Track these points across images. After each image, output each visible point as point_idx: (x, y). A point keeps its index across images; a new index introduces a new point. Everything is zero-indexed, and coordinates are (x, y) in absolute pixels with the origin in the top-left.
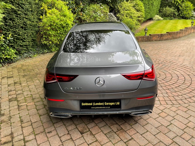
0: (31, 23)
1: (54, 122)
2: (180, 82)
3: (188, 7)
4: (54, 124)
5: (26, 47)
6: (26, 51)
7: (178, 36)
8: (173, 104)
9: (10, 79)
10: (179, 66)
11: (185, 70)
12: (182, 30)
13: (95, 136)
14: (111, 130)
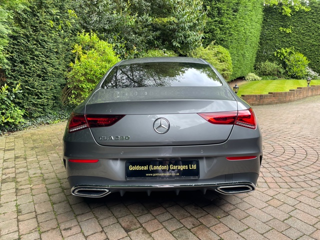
0: (54, 70)
1: (77, 213)
2: (299, 157)
3: (299, 61)
4: (76, 216)
5: (42, 107)
6: (42, 113)
7: (288, 99)
8: (291, 188)
9: (9, 152)
10: (295, 136)
11: (305, 142)
12: (294, 90)
13: (153, 235)
14: (182, 226)
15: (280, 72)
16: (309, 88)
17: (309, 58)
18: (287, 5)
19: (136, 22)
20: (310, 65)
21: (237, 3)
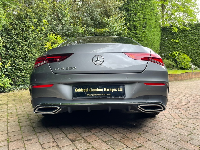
1: (37, 132)
2: (192, 104)
3: (185, 59)
5: (23, 79)
6: (23, 83)
7: (180, 78)
8: (190, 118)
10: (187, 94)
11: (195, 97)
12: (184, 73)
13: (91, 143)
14: (113, 138)
15: (173, 66)
16: (193, 73)
17: (191, 57)
18: (175, 27)
19: (85, 31)
20: (192, 62)
21: (145, 23)
